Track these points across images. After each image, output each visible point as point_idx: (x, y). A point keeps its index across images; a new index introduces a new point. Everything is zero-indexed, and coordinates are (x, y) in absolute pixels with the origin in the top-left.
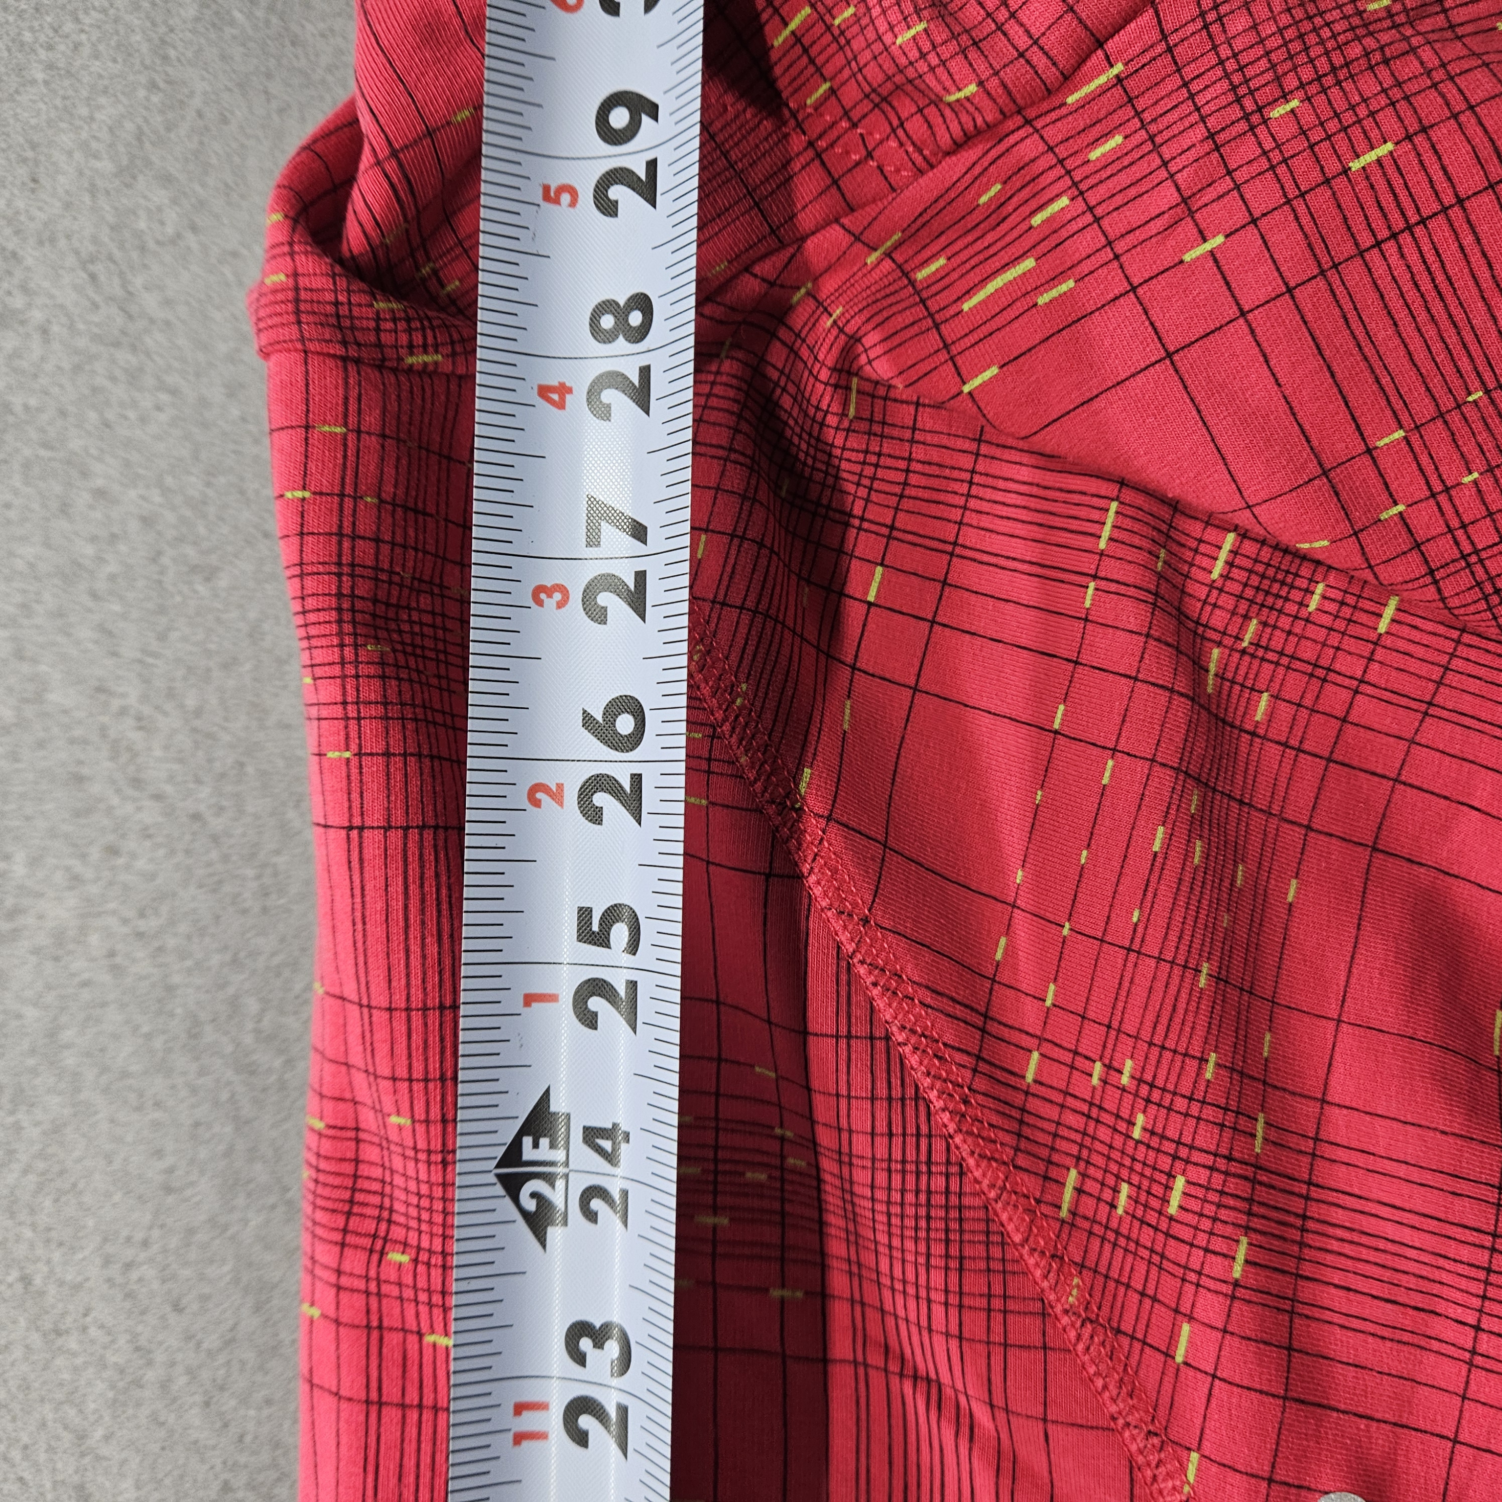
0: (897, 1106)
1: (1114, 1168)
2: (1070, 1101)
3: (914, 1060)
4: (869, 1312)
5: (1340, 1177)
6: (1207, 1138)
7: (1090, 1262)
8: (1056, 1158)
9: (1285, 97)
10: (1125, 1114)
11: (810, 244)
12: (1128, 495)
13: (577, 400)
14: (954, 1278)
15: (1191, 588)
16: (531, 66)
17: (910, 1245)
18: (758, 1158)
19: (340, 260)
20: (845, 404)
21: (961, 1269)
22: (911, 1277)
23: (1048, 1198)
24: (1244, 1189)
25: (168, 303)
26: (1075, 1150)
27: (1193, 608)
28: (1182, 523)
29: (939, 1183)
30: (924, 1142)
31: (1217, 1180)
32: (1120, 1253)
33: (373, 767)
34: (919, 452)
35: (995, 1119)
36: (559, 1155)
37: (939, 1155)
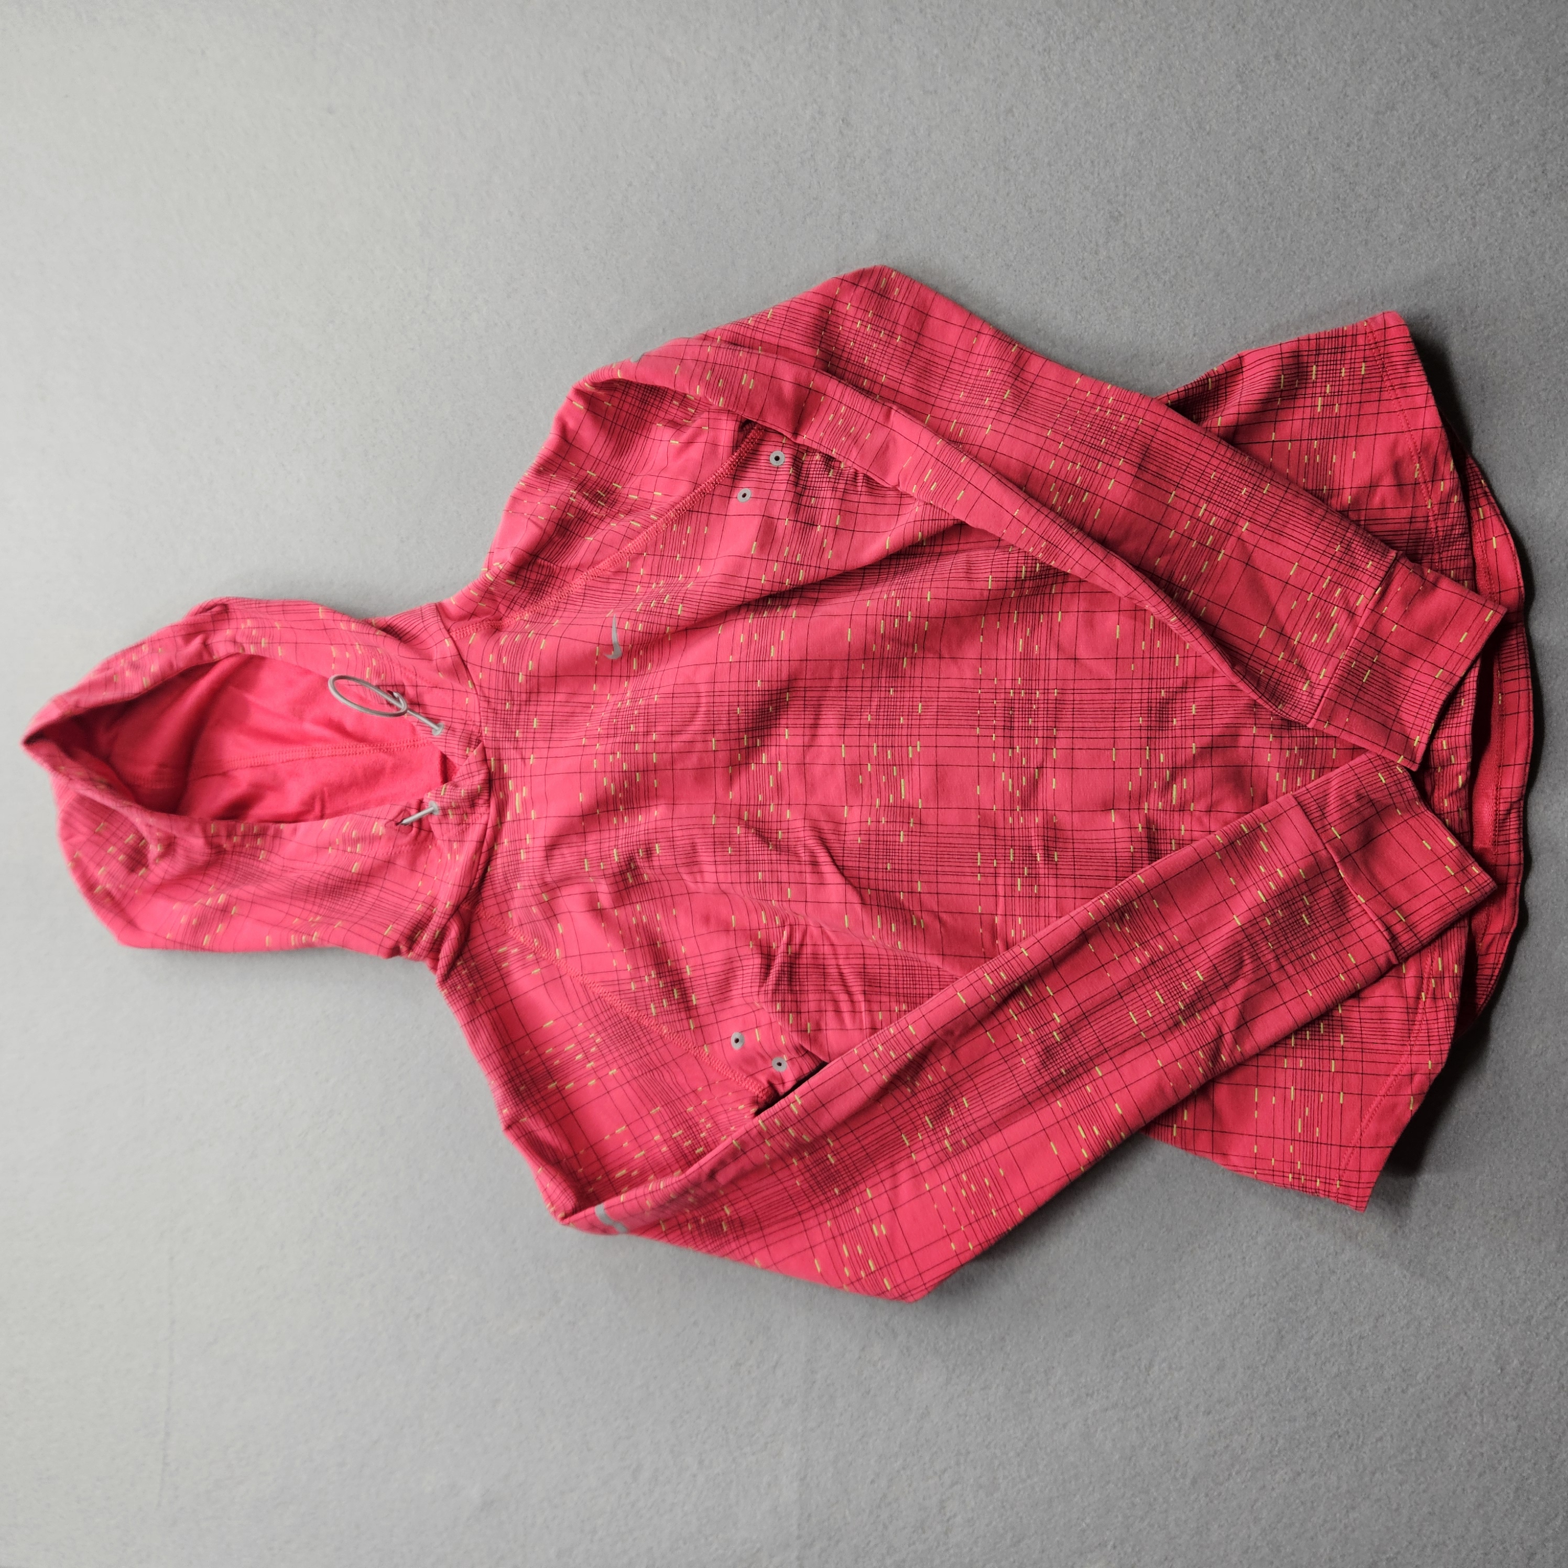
0: (608, 1012)
1: (660, 998)
2: (644, 989)
4: (630, 1065)
7: (665, 1021)
8: (647, 1003)
10: (657, 984)
17: (627, 1041)
18: (591, 1045)
21: (640, 1039)
22: (632, 1048)
23: (649, 1013)
26: (650, 999)
30: (617, 1016)
35: (630, 1003)
37: (621, 1017)
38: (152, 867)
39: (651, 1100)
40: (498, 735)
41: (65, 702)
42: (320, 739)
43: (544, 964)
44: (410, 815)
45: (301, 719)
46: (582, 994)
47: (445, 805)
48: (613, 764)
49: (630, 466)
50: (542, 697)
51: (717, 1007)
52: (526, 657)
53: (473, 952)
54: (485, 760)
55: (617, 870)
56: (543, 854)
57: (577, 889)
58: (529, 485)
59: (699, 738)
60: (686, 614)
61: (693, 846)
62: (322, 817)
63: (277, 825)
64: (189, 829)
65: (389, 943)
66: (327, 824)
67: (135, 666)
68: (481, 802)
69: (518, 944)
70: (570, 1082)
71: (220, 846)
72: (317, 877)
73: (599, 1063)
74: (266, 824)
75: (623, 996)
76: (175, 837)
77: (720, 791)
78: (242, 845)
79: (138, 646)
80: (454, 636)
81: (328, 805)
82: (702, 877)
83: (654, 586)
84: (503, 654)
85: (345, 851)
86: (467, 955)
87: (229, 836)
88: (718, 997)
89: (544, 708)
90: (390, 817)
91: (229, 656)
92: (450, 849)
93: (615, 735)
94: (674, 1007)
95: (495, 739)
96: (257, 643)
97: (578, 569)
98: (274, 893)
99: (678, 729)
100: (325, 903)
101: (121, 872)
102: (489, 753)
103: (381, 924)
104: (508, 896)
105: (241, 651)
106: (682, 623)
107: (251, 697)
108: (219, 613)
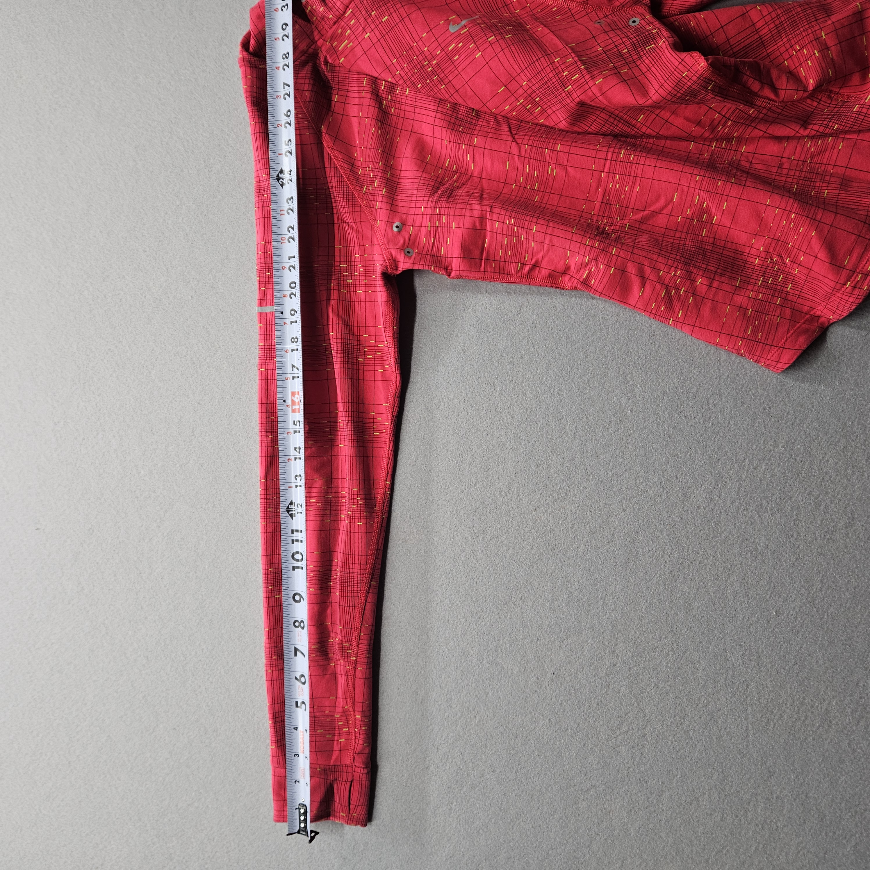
0: (338, 177)
3: (341, 170)
5: (402, 181)
6: (380, 174)
9: (373, 11)
11: (318, 43)
12: (367, 77)
13: (281, 69)
15: (380, 91)
16: (272, 20)
19: (249, 52)
20: (327, 67)
24: (386, 182)
25: (228, 65)
27: (380, 94)
28: (377, 80)
29: (345, 189)
30: (342, 182)
31: (381, 180)
33: (257, 124)
34: (340, 75)
35: (354, 179)
36: (284, 176)
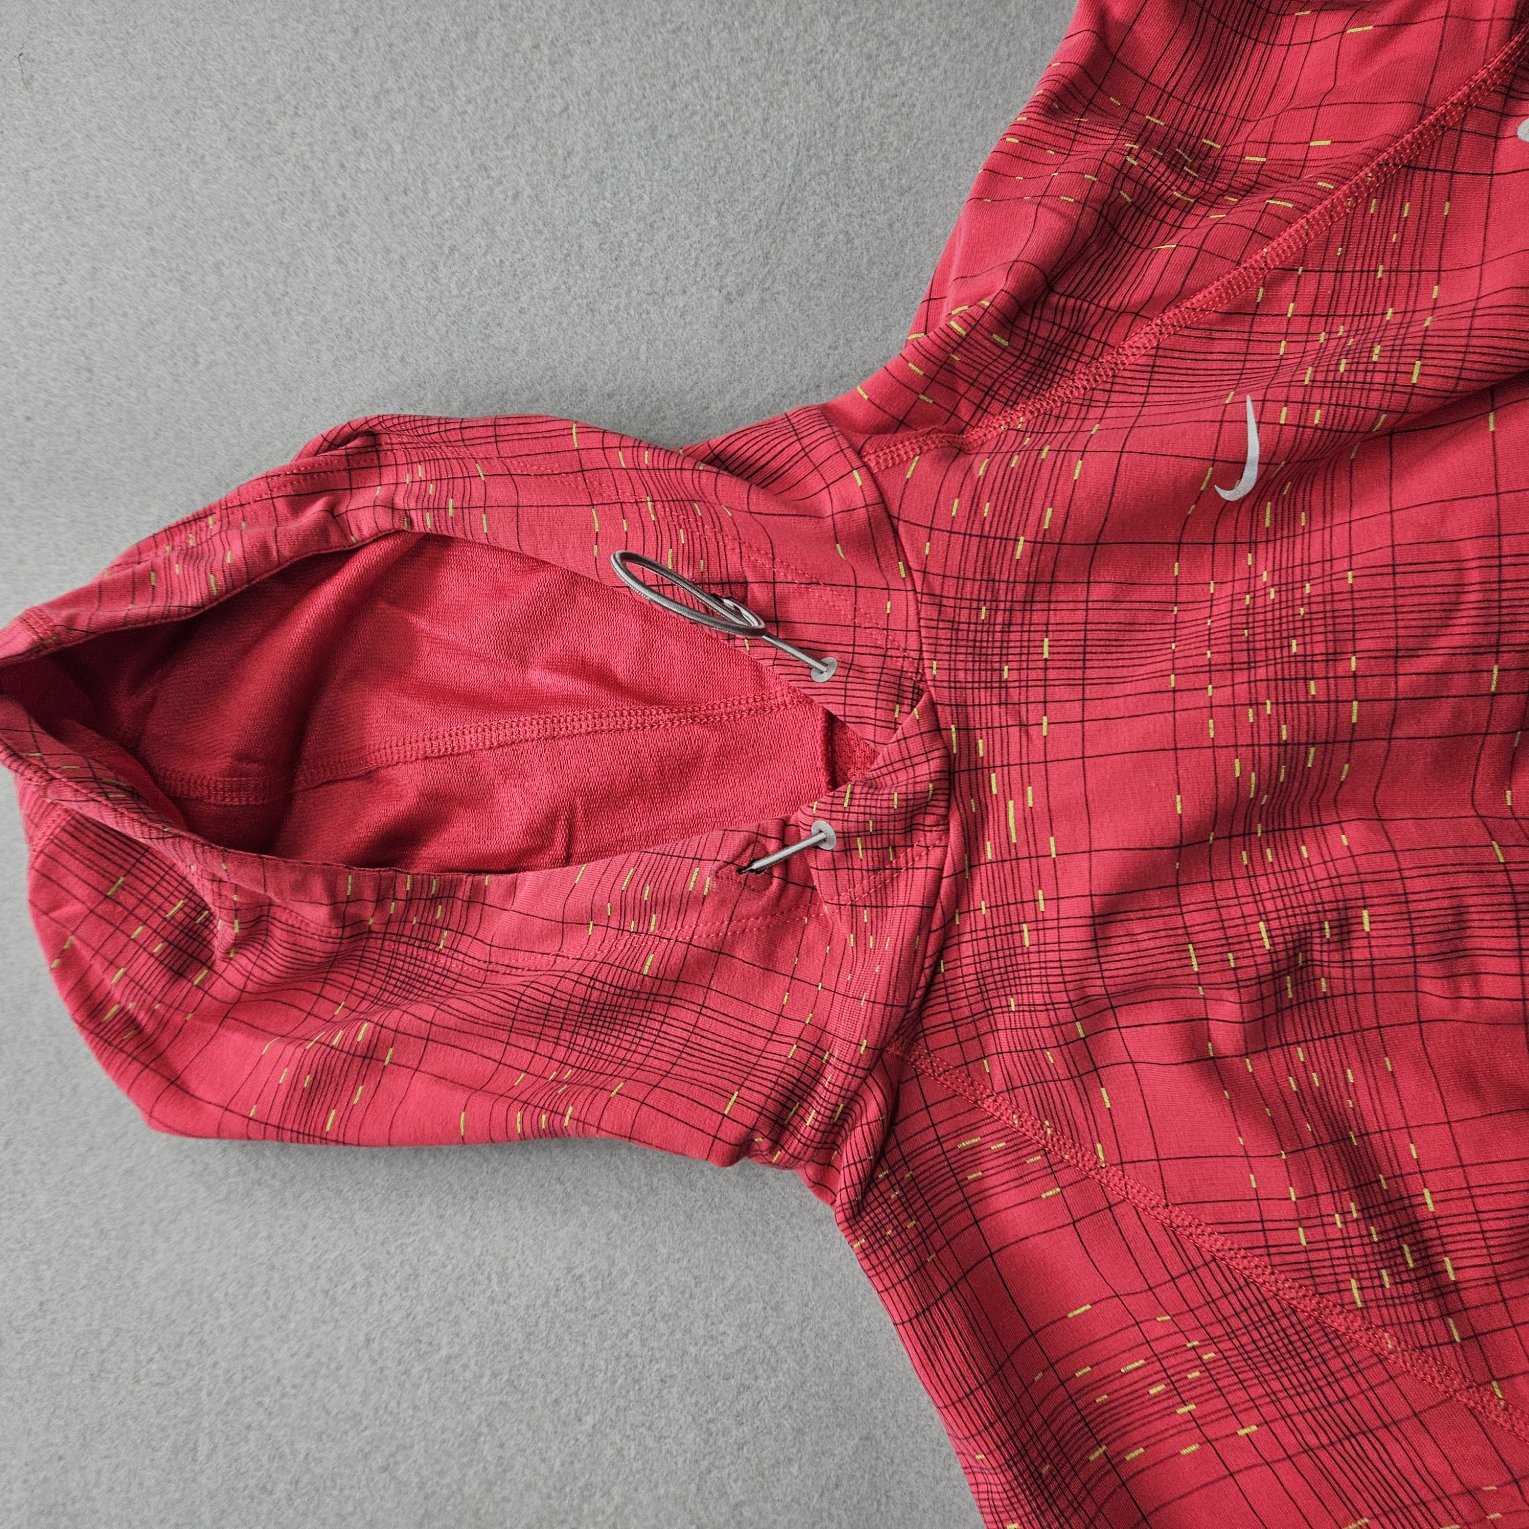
0: (1239, 1293)
1: (1373, 1266)
2: (1332, 1244)
4: (1295, 1418)
7: (1387, 1322)
8: (1339, 1278)
10: (1364, 1233)
14: (1323, 1367)
17: (1291, 1362)
18: (1189, 1365)
21: (1324, 1361)
22: (1303, 1380)
23: (1346, 1301)
26: (1347, 1269)
29: (1285, 1322)
30: (1264, 1305)
32: (1399, 1309)
35: (1295, 1275)
37: (1276, 1308)
38: (220, 966)
39: (1346, 1501)
40: (961, 675)
41: (47, 619)
42: (567, 700)
43: (1067, 1176)
44: (767, 854)
45: (524, 664)
46: (1167, 1250)
47: (852, 826)
48: (1254, 728)
49: (1237, 103)
50: (1061, 593)
51: (1509, 1289)
52: (1038, 502)
53: (906, 1148)
54: (937, 730)
55: (1266, 970)
56: (1083, 934)
57: (1158, 1012)
58: (1027, 141)
59: (1462, 663)
60: (1430, 382)
61: (1460, 913)
62: (567, 860)
63: (478, 877)
64: (300, 888)
65: (732, 1132)
66: (581, 873)
67: (190, 556)
68: (930, 820)
69: (1007, 1132)
70: (1135, 1445)
71: (360, 922)
72: (567, 986)
73: (1209, 1407)
74: (455, 876)
75: (1277, 1260)
76: (271, 904)
77: (1483, 791)
78: (404, 920)
79: (198, 518)
80: (872, 464)
81: (580, 836)
82: (1476, 985)
83: (1322, 337)
84: (985, 496)
85: (621, 930)
86: (894, 1156)
87: (380, 901)
88: (1511, 1267)
89: (1065, 617)
90: (724, 856)
91: (379, 537)
92: (854, 925)
93: (1251, 665)
94: (1408, 1288)
95: (954, 684)
96: (438, 509)
97: (1139, 313)
98: (475, 1021)
99: (1411, 643)
100: (580, 1040)
101: (156, 980)
102: (944, 714)
103: (713, 1089)
104: (984, 1026)
105: (405, 527)
106: (1418, 403)
107: (421, 623)
108: (361, 451)
